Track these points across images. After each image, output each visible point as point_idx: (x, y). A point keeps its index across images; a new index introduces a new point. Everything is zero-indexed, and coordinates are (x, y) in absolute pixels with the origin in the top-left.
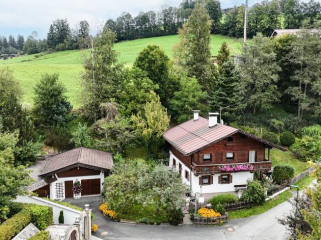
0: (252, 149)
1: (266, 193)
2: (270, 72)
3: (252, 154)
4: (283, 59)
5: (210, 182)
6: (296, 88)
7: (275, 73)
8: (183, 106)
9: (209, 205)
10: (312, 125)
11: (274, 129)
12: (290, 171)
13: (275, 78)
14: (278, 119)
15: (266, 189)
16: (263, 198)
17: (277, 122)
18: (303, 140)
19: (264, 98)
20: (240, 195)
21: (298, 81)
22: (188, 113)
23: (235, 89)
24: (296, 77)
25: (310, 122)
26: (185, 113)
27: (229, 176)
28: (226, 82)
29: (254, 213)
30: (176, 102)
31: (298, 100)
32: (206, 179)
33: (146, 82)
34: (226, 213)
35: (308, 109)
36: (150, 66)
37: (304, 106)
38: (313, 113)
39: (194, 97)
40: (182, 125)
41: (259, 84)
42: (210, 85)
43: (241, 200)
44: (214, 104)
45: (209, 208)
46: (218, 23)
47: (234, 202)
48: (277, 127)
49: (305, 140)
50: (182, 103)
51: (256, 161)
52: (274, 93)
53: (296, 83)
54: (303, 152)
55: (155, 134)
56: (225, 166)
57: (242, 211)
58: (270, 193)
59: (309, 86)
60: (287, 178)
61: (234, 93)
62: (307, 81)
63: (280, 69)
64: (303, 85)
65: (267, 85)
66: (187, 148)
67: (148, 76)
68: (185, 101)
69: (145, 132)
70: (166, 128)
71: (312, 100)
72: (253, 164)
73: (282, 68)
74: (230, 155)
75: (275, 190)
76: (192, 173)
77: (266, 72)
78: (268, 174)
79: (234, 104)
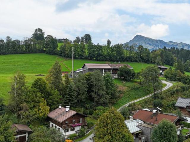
0: (81, 118)
1: (85, 132)
2: (84, 88)
3: (81, 120)
4: (89, 82)
5: (68, 131)
6: (93, 93)
7: (86, 88)
8: (53, 102)
9: (69, 138)
10: (99, 106)
11: (87, 109)
12: (92, 124)
13: (86, 90)
14: (88, 104)
15: (85, 131)
16: (85, 134)
17: (88, 106)
18: (96, 112)
19: (83, 97)
20: (78, 134)
21: (94, 91)
22: (55, 105)
23: (73, 95)
24: (93, 89)
25: (99, 105)
26: (54, 105)
27: (74, 128)
28: (70, 93)
29: (83, 139)
30: (51, 101)
31: (94, 97)
32: (66, 130)
33: (39, 94)
34: (74, 140)
35: (97, 100)
36: (40, 87)
37: (96, 99)
38: (99, 102)
39: (57, 98)
40: (55, 111)
41: (81, 92)
42: (62, 92)
43: (78, 135)
44: (65, 101)
45: (69, 139)
46: (56, 50)
47: (76, 136)
48: (88, 108)
49: (97, 112)
50: (53, 101)
51: (82, 122)
52: (86, 95)
53: (93, 91)
54: (96, 116)
55: (44, 115)
56: (73, 125)
57: (79, 139)
58: (87, 132)
59: (97, 92)
60: (92, 126)
61: (73, 97)
62: (96, 91)
63: (88, 86)
64: (96, 92)
65: (84, 93)
66: (61, 120)
67: (39, 91)
68: (54, 100)
69: (41, 115)
70: (48, 112)
71: (99, 97)
72: (81, 123)
73: (89, 86)
74: (74, 121)
75: (88, 131)
76: (62, 129)
77: (83, 88)
78: (86, 126)
79: (73, 101)
